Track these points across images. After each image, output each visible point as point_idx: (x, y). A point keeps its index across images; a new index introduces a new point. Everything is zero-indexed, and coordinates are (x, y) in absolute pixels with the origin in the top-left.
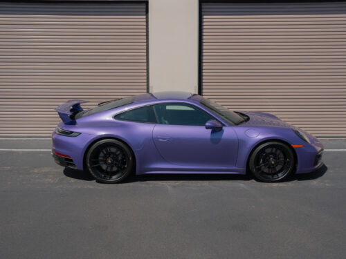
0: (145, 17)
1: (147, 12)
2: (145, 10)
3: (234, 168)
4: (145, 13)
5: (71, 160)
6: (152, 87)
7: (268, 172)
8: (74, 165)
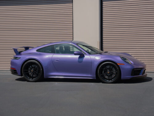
3: (90, 76)
5: (16, 71)
7: (108, 78)
8: (17, 73)
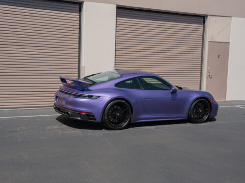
0: (78, 14)
1: (80, 11)
2: (78, 9)
4: (78, 12)
6: (84, 67)
8: (95, 119)
